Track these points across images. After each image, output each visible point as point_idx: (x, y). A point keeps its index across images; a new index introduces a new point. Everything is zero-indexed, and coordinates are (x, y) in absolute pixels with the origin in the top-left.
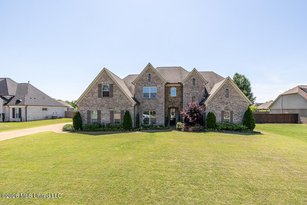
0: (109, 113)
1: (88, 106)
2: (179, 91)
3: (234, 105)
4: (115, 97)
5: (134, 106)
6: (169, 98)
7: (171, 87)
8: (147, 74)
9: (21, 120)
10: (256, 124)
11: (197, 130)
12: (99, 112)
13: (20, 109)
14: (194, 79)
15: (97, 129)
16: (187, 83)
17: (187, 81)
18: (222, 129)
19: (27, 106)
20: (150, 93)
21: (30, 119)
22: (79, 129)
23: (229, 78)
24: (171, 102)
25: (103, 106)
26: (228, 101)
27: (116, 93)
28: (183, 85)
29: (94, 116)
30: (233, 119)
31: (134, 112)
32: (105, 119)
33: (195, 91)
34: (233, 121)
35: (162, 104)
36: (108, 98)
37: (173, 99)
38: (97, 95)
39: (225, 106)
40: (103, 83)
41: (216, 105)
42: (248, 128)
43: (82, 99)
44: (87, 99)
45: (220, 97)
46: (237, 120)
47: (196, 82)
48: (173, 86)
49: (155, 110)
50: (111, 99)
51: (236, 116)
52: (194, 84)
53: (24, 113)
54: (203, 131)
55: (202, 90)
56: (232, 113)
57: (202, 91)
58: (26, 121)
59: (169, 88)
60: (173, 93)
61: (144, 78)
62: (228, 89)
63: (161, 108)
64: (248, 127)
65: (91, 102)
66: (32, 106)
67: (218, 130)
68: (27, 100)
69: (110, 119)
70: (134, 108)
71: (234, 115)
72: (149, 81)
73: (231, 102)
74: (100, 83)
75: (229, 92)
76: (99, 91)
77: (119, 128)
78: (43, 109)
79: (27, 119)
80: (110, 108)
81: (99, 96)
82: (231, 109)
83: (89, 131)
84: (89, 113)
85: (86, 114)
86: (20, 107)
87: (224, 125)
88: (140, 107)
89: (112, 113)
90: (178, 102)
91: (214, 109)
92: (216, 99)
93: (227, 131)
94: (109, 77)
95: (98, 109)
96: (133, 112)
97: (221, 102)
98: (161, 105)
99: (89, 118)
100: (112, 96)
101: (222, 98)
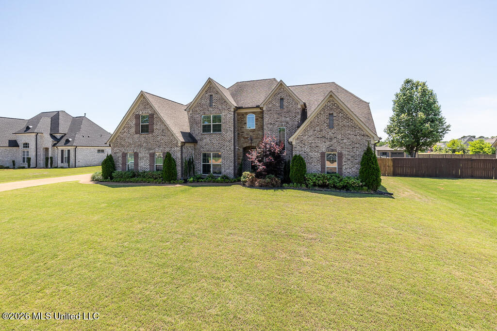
0: (148, 156)
1: (123, 146)
2: (259, 120)
3: (344, 141)
4: (156, 132)
5: (182, 146)
6: (243, 132)
7: (247, 113)
8: (207, 95)
9: (69, 165)
10: (382, 177)
11: (266, 186)
12: (136, 155)
13: (69, 151)
14: (282, 99)
15: (128, 180)
16: (270, 106)
17: (270, 102)
18: (315, 185)
19: (77, 146)
20: (212, 125)
21: (80, 165)
22: (108, 178)
23: (331, 93)
24: (247, 138)
25: (140, 146)
26: (332, 135)
27: (157, 127)
28: (264, 109)
29: (131, 161)
30: (344, 168)
31: (182, 155)
32: (144, 165)
33: (283, 119)
34: (344, 171)
35: (229, 141)
36: (148, 134)
37: (251, 134)
38: (133, 130)
39: (328, 143)
40: (141, 113)
41: (310, 142)
42: (365, 185)
43: (117, 136)
44: (122, 136)
45: (318, 128)
46: (351, 169)
47: (285, 104)
48: (250, 113)
49: (219, 151)
50: (150, 135)
51: (349, 162)
52: (282, 107)
53: (72, 156)
54: (281, 187)
55: (296, 116)
56: (341, 155)
57: (296, 119)
58: (75, 167)
59: (243, 115)
60: (251, 123)
61: (203, 102)
62: (333, 114)
63: (228, 148)
64: (364, 183)
65: (126, 140)
66: (83, 147)
67: (307, 186)
68: (78, 139)
69: (150, 165)
70: (182, 148)
71: (344, 159)
72: (211, 105)
73: (339, 137)
74: (137, 113)
75: (335, 118)
76: (137, 125)
77: (156, 179)
78: (99, 151)
79: (77, 164)
80: (150, 149)
81: (137, 133)
82: (339, 149)
83: (119, 182)
84: (124, 155)
85: (120, 158)
86: (69, 148)
87: (319, 177)
88: (198, 146)
89: (152, 156)
90: (258, 138)
91: (307, 149)
92: (311, 132)
93: (322, 189)
94: (148, 104)
95: (135, 151)
96: (179, 155)
97: (320, 136)
98: (227, 143)
99: (124, 163)
100: (153, 132)
101: (321, 130)
